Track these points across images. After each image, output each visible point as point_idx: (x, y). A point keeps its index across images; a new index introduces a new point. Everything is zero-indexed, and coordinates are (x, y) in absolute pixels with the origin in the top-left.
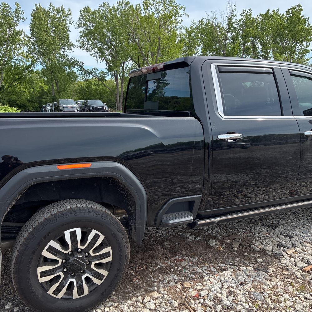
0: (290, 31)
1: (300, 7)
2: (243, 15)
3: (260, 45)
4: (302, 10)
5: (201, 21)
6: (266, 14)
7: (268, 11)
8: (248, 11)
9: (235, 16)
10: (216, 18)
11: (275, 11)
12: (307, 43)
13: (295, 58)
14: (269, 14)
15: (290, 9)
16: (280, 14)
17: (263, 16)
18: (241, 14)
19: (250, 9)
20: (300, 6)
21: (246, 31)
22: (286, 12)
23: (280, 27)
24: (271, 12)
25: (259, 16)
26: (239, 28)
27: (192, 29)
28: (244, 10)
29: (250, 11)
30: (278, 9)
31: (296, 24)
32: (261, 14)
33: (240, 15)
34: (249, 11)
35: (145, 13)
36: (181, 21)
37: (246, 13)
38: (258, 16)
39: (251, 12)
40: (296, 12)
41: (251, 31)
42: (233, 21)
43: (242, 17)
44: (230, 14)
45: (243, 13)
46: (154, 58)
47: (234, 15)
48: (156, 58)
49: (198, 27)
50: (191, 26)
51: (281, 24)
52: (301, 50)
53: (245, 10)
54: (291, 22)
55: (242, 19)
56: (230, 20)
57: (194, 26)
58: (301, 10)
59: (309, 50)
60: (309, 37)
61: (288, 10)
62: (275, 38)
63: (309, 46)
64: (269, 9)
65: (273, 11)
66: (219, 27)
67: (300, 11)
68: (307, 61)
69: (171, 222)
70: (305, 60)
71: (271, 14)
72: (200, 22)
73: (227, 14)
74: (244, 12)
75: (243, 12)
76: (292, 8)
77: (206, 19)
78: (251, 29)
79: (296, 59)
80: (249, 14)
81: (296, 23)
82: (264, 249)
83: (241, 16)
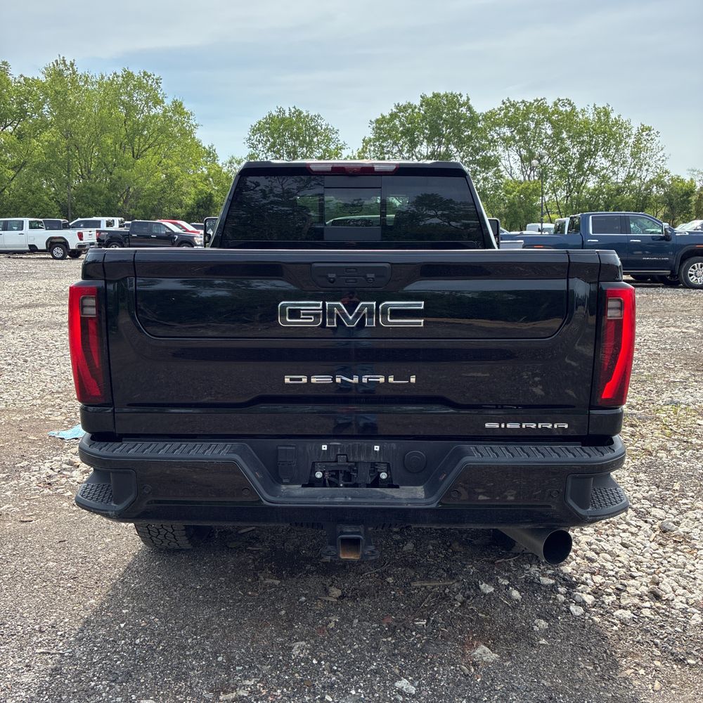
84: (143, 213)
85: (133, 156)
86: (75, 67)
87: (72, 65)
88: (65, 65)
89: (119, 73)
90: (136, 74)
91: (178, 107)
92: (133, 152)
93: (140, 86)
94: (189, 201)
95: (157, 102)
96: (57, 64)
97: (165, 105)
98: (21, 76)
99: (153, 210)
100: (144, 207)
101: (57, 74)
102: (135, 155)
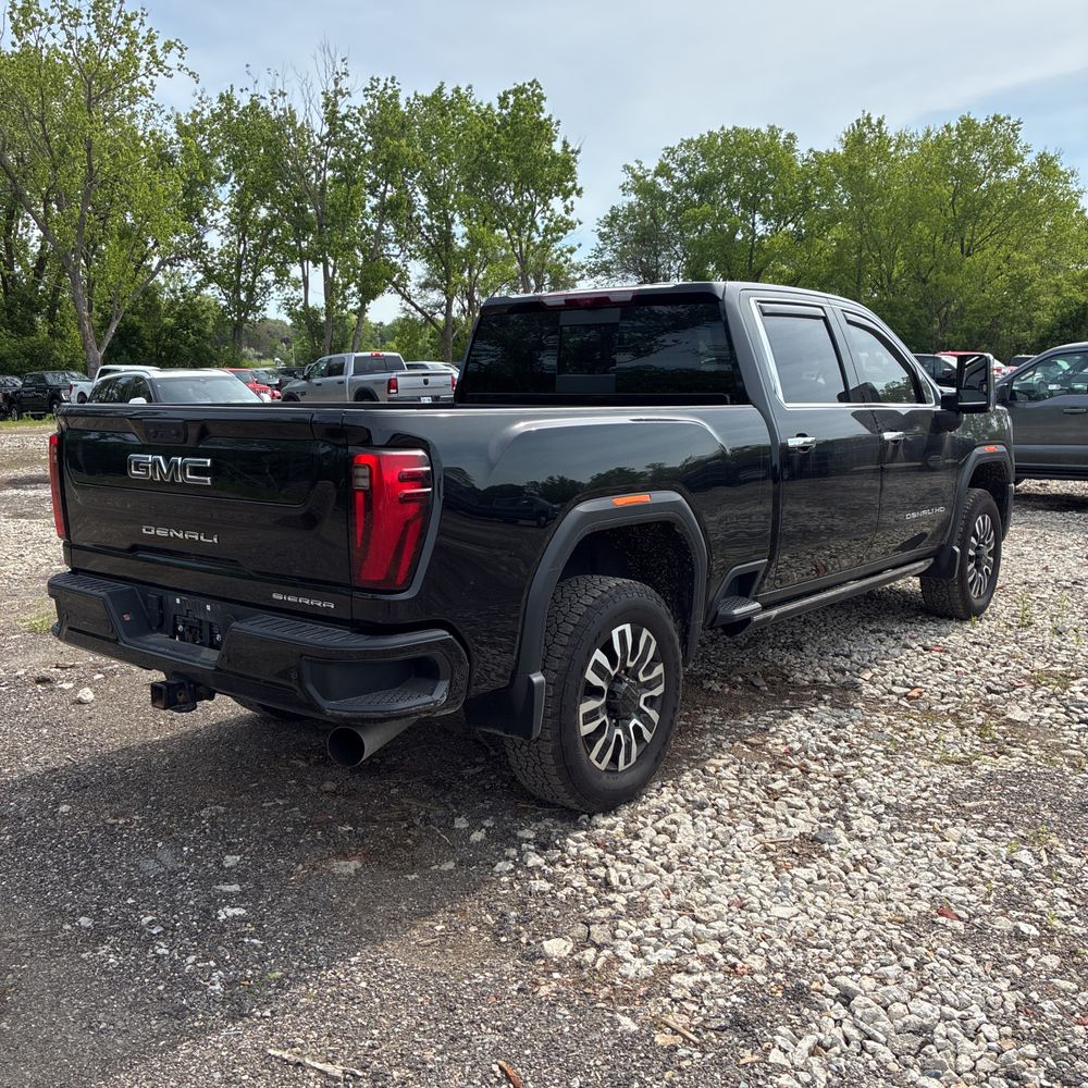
0: (517, 160)
1: (538, 90)
2: (370, 92)
3: (424, 193)
4: (544, 99)
5: (228, 96)
6: (434, 97)
7: (440, 90)
8: (386, 84)
9: (348, 93)
10: (285, 94)
11: (462, 91)
12: (565, 199)
13: (534, 243)
14: (444, 98)
15: (509, 93)
16: (481, 104)
17: (426, 101)
18: (366, 90)
19: (393, 79)
20: (538, 86)
21: (388, 147)
22: (499, 98)
23: (487, 145)
24: (448, 92)
25: (412, 102)
26: (360, 135)
27: (198, 120)
28: (372, 79)
29: (392, 85)
30: (470, 87)
31: (532, 140)
32: (419, 94)
33: (362, 94)
34: (390, 84)
35: (18, 44)
36: (148, 86)
37: (381, 88)
38: (408, 99)
39: (398, 87)
40: (525, 101)
41: (405, 150)
42: (343, 110)
43: (370, 100)
44: (332, 87)
45: (372, 89)
46: (71, 216)
47: (344, 91)
48: (78, 216)
49: (217, 117)
50: (195, 111)
51: (489, 137)
52: (550, 220)
53: (378, 80)
54: (516, 132)
55: (371, 106)
56: (330, 105)
57: (203, 109)
58: (541, 98)
59: (571, 223)
60: (568, 181)
61: (505, 93)
62: (474, 177)
63: (572, 209)
64: (443, 83)
65: (457, 90)
66: (293, 124)
67: (539, 101)
68: (569, 255)
69: (736, 612)
70: (565, 250)
71: (450, 98)
72: (222, 99)
73: (321, 84)
74: (375, 84)
75: (372, 84)
76: (516, 90)
77: (251, 92)
78: (403, 142)
79: (538, 247)
80: (390, 92)
81: (532, 136)
82: (815, 681)
83: (366, 96)
84: (965, 341)
85: (962, 252)
86: (884, 127)
87: (880, 123)
88: (870, 126)
89: (953, 125)
90: (981, 121)
91: (1046, 165)
92: (962, 245)
93: (986, 140)
94: (1044, 317)
95: (1011, 160)
96: (858, 125)
97: (1025, 163)
98: (811, 150)
99: (982, 336)
100: (968, 331)
101: (856, 141)
102: (966, 249)
